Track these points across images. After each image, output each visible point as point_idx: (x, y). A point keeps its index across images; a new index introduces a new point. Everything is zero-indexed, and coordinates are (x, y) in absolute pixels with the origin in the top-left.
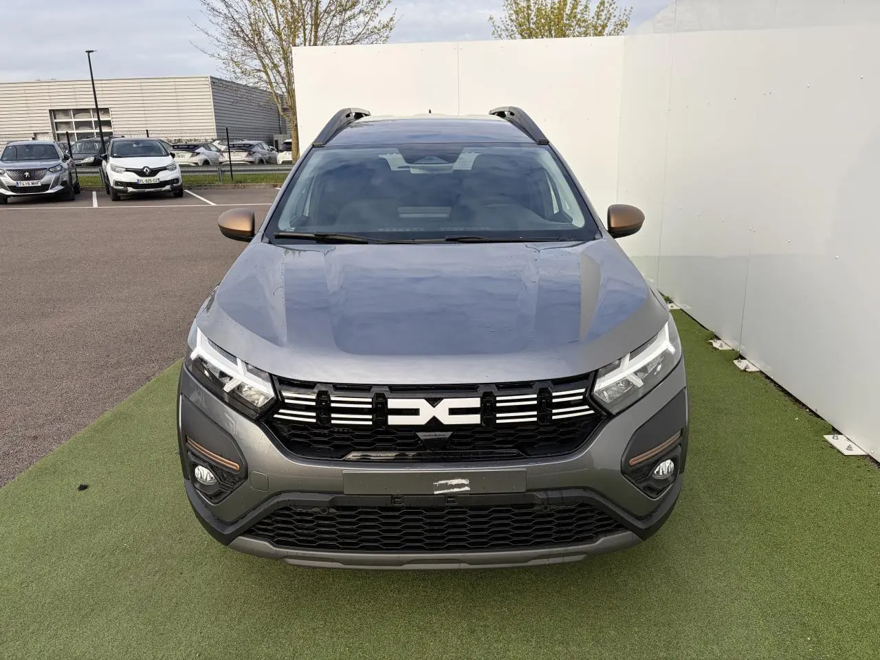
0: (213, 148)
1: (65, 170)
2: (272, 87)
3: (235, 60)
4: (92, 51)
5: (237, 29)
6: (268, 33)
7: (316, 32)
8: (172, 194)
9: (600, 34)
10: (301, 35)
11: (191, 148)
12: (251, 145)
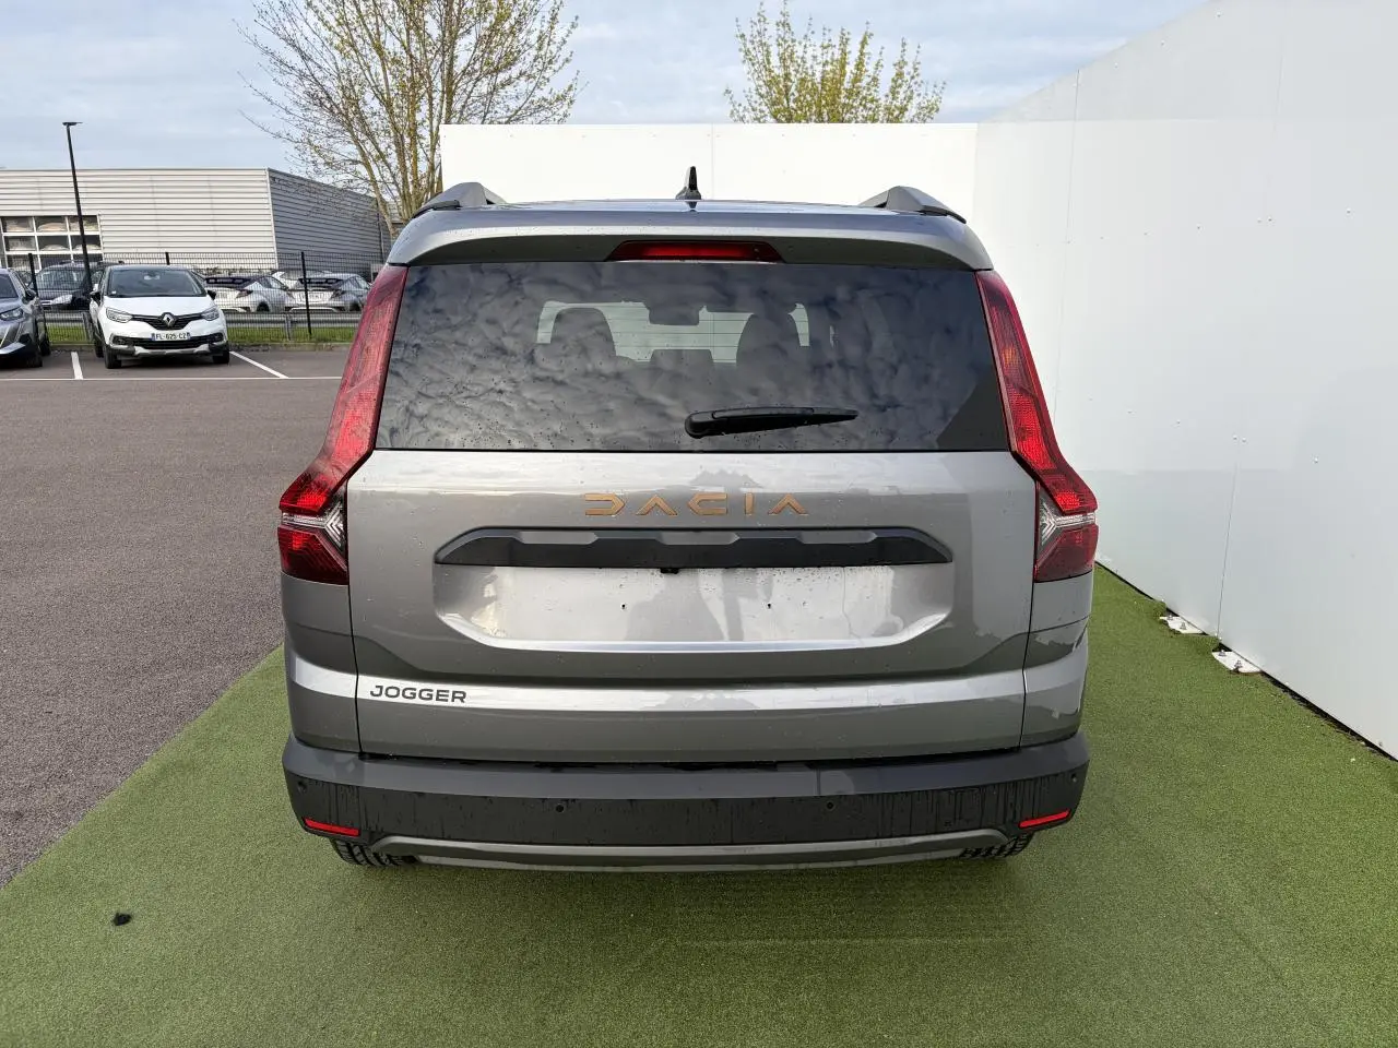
0: (274, 284)
1: (28, 316)
2: (377, 188)
3: (316, 143)
4: (74, 124)
5: (320, 95)
6: (371, 104)
7: (450, 103)
8: (210, 358)
9: (897, 120)
10: (425, 107)
11: (238, 283)
12: (338, 280)
